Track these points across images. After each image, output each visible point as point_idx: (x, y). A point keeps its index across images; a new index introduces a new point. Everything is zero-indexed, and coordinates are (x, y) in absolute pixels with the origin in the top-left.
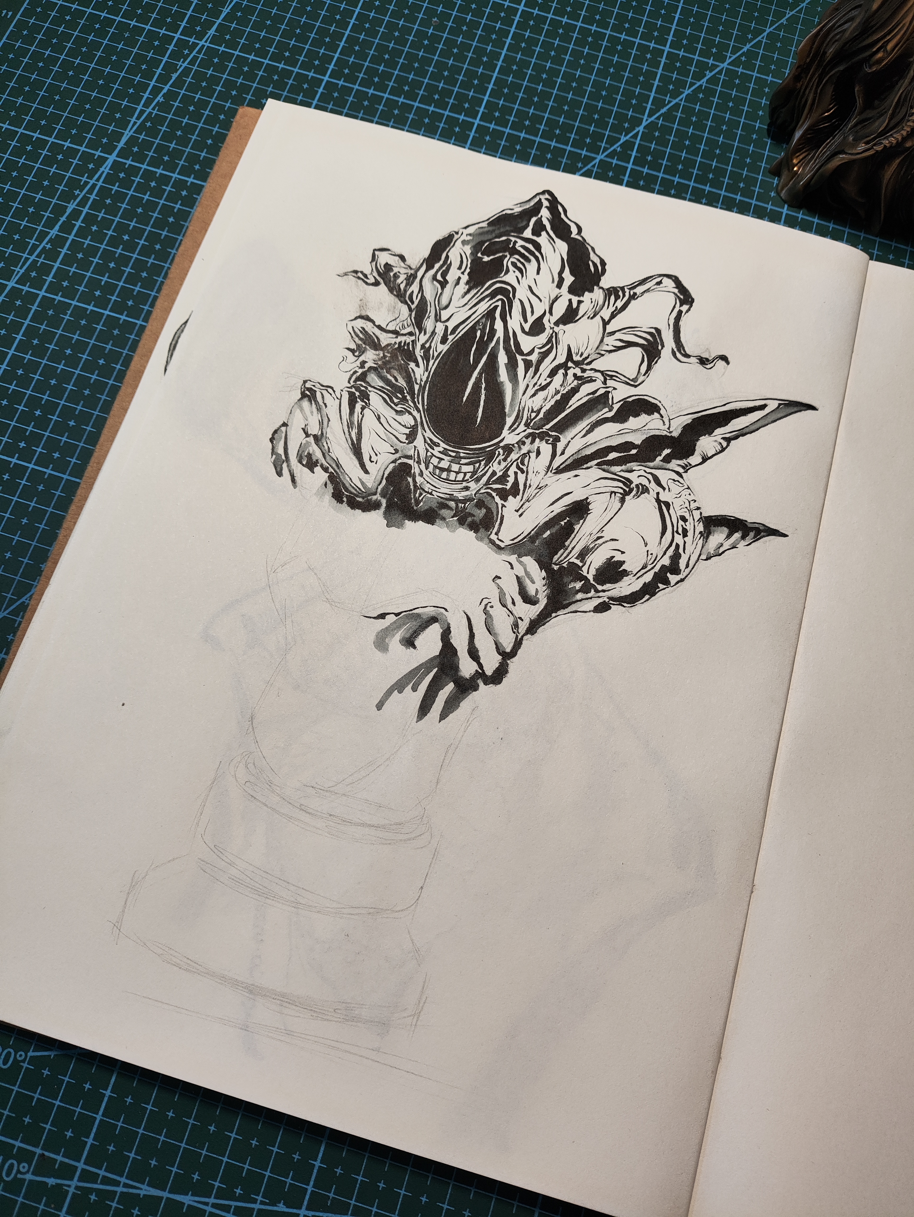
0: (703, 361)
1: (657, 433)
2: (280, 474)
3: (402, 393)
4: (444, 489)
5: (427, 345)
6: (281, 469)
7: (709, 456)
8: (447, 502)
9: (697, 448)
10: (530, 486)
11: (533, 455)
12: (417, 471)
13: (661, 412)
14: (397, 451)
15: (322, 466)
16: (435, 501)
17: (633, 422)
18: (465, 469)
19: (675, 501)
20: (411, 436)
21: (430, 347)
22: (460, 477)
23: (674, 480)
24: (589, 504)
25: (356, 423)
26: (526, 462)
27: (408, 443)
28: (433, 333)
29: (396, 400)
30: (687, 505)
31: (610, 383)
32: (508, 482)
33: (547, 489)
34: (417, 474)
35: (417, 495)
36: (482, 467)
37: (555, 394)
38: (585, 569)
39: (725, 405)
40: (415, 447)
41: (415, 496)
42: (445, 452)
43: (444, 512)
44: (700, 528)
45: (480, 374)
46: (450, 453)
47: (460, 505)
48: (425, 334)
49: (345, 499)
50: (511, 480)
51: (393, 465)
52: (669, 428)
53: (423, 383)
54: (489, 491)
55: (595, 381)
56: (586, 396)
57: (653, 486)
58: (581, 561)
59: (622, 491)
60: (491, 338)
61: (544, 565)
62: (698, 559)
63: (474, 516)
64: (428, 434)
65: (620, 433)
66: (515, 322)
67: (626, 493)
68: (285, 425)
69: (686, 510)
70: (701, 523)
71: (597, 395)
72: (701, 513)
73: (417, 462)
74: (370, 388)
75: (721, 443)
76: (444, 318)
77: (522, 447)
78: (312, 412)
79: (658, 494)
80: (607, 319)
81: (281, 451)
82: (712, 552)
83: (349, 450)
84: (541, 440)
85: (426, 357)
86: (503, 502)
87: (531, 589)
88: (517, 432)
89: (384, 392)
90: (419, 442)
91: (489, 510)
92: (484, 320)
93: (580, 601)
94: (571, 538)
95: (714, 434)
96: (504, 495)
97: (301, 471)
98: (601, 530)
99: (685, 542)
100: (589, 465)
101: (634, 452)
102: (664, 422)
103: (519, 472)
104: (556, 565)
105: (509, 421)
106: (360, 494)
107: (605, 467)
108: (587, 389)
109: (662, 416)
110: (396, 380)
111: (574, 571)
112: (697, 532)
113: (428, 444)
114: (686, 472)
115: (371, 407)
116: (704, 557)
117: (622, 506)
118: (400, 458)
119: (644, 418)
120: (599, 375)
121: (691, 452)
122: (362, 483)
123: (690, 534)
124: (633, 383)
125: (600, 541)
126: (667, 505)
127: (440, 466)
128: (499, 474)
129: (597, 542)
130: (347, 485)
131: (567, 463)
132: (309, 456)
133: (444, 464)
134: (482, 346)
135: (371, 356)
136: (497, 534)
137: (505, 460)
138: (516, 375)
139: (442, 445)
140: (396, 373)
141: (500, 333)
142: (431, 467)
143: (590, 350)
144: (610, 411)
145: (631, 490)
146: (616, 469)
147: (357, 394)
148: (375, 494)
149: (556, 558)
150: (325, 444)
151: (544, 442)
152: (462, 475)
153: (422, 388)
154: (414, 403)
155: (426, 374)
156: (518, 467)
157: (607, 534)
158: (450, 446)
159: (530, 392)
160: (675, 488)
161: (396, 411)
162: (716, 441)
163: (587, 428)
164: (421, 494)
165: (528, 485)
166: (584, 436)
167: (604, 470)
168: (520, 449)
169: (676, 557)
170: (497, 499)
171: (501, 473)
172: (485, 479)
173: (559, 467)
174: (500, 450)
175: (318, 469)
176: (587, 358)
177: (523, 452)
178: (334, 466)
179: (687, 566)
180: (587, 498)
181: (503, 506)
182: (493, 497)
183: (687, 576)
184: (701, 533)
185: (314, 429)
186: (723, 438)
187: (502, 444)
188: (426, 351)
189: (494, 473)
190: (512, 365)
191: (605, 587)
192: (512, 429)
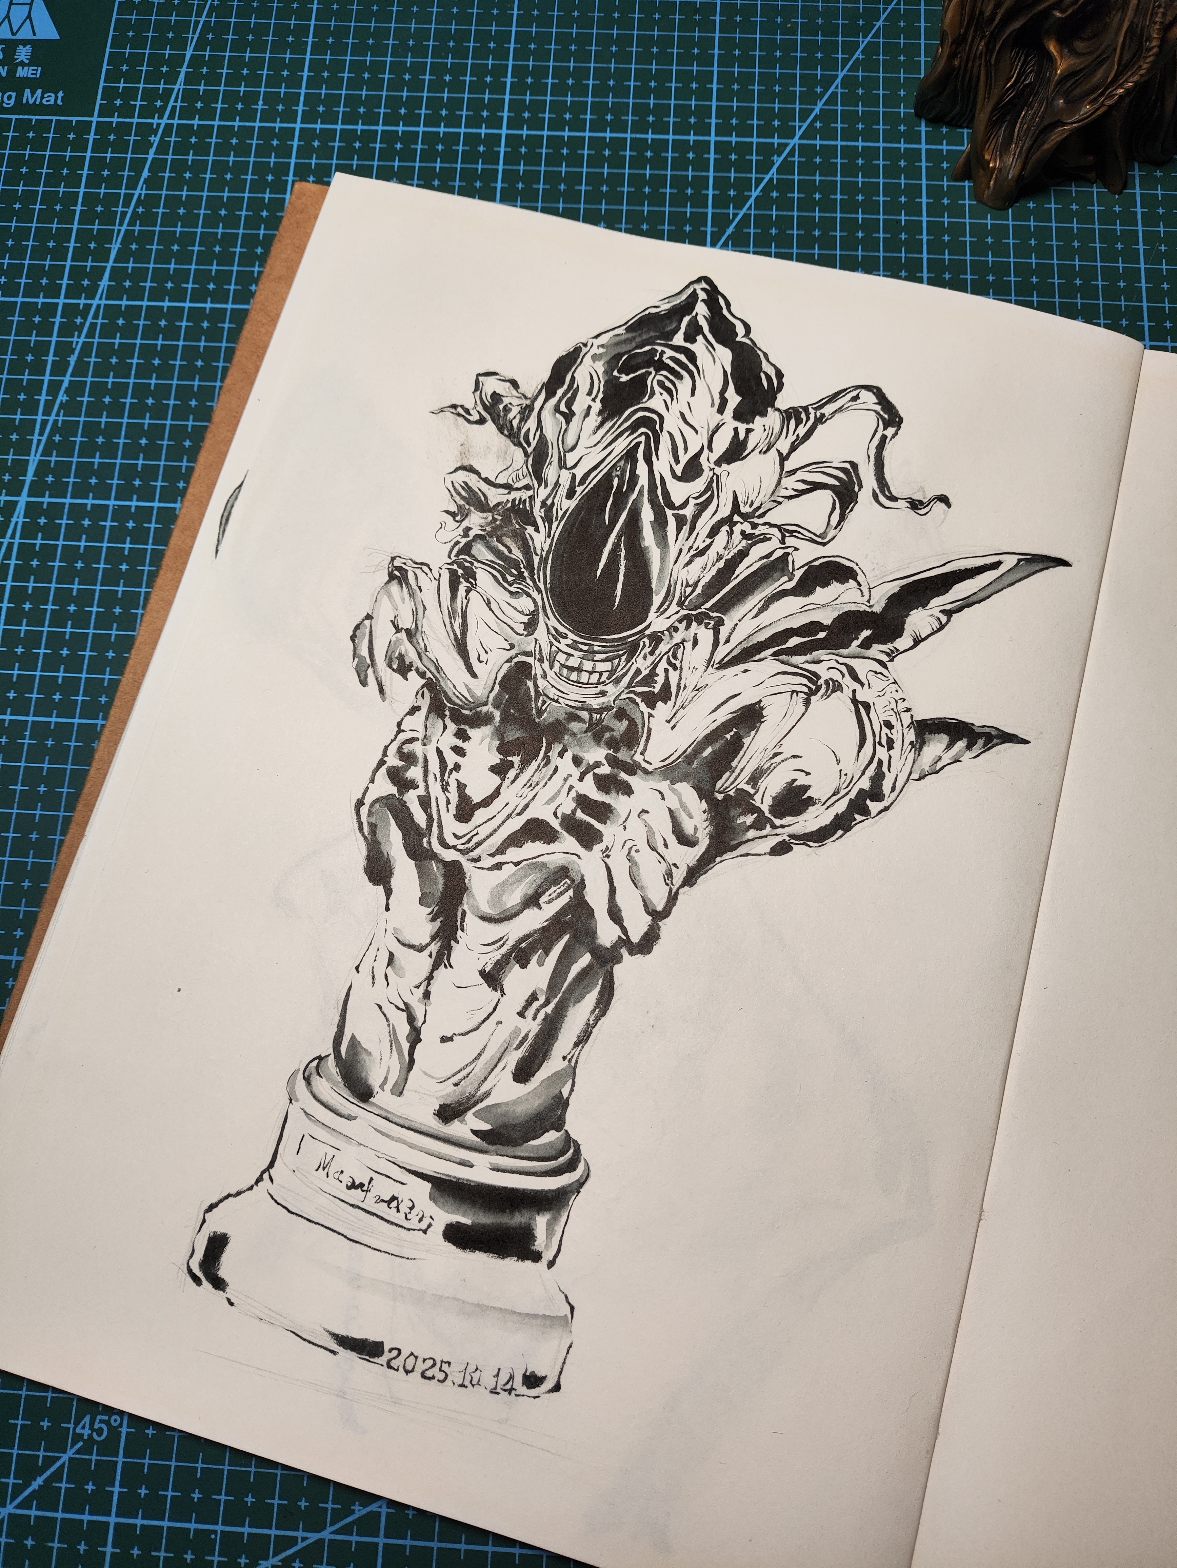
0: (915, 505)
1: (853, 608)
2: (364, 683)
3: (518, 568)
4: (575, 694)
5: (549, 502)
6: (366, 677)
7: (923, 637)
8: (578, 712)
9: (906, 626)
10: (685, 687)
11: (689, 645)
12: (539, 672)
13: (859, 578)
14: (512, 646)
15: (417, 670)
16: (562, 711)
17: (821, 595)
18: (601, 667)
19: (877, 701)
20: (531, 626)
21: (553, 504)
22: (595, 678)
23: (876, 672)
24: (762, 708)
25: (459, 611)
26: (679, 656)
27: (527, 635)
28: (557, 484)
29: (510, 579)
30: (893, 705)
31: (790, 541)
32: (656, 682)
33: (707, 690)
34: (539, 677)
35: (540, 704)
36: (623, 663)
37: (717, 561)
38: (758, 797)
39: (944, 565)
40: (536, 640)
41: (536, 705)
42: (574, 646)
43: (575, 726)
44: (911, 736)
45: (619, 537)
46: (581, 646)
47: (595, 715)
48: (546, 486)
49: (447, 713)
50: (660, 680)
51: (508, 664)
52: (868, 601)
53: (544, 554)
54: (632, 695)
55: (770, 539)
56: (759, 560)
57: (847, 681)
58: (753, 787)
59: (806, 690)
60: (631, 488)
61: (705, 793)
62: (908, 779)
63: (613, 730)
64: (553, 622)
65: (803, 610)
66: (663, 464)
67: (812, 693)
68: (369, 617)
69: (892, 713)
70: (912, 729)
71: (772, 559)
72: (912, 716)
73: (539, 660)
74: (476, 564)
75: (939, 619)
76: (570, 464)
77: (674, 634)
78: (403, 599)
79: (854, 691)
80: (785, 452)
81: (364, 652)
82: (927, 769)
83: (452, 647)
84: (699, 624)
85: (548, 519)
86: (650, 710)
87: (688, 827)
88: (667, 614)
89: (495, 568)
90: (541, 632)
91: (632, 722)
92: (622, 463)
93: (752, 840)
94: (739, 757)
95: (930, 606)
96: (651, 700)
97: (392, 679)
98: (779, 744)
99: (890, 757)
100: (762, 655)
101: (822, 635)
102: (861, 591)
103: (670, 669)
104: (720, 793)
105: (657, 600)
106: (467, 705)
107: (783, 657)
108: (758, 551)
109: (860, 585)
110: (510, 552)
111: (744, 801)
112: (907, 743)
113: (553, 636)
114: (892, 660)
115: (478, 589)
116: (915, 776)
117: (806, 710)
118: (516, 656)
119: (835, 588)
120: (775, 531)
121: (898, 632)
122: (469, 690)
123: (897, 745)
124: (820, 540)
125: (778, 759)
126: (867, 706)
127: (568, 664)
128: (645, 672)
129: (773, 761)
130: (450, 694)
131: (733, 654)
132: (401, 657)
133: (574, 662)
134: (621, 497)
135: (476, 521)
136: (642, 754)
137: (652, 653)
138: (665, 537)
139: (571, 636)
140: (508, 541)
141: (643, 480)
142: (557, 666)
143: (762, 498)
144: (790, 580)
145: (819, 688)
146: (798, 660)
147: (460, 572)
148: (486, 704)
149: (719, 784)
150: (420, 641)
151: (703, 626)
152: (596, 676)
153: (544, 561)
154: (534, 581)
155: (549, 541)
156: (669, 663)
157: (787, 750)
158: (581, 637)
159: (685, 558)
160: (878, 683)
161: (511, 593)
162: (932, 615)
163: (759, 606)
164: (544, 702)
165: (682, 686)
166: (756, 616)
167: (782, 662)
168: (671, 637)
169: (878, 778)
170: (643, 706)
171: (647, 672)
172: (626, 680)
173: (723, 659)
174: (645, 640)
175: (412, 675)
176: (759, 508)
177: (675, 641)
178: (433, 669)
179: (893, 789)
180: (760, 701)
181: (650, 715)
182: (637, 704)
183: (892, 803)
184: (911, 743)
185: (406, 622)
186: (942, 611)
187: (647, 632)
188: (548, 509)
189: (638, 672)
190: (660, 523)
191: (784, 821)
192: (661, 611)
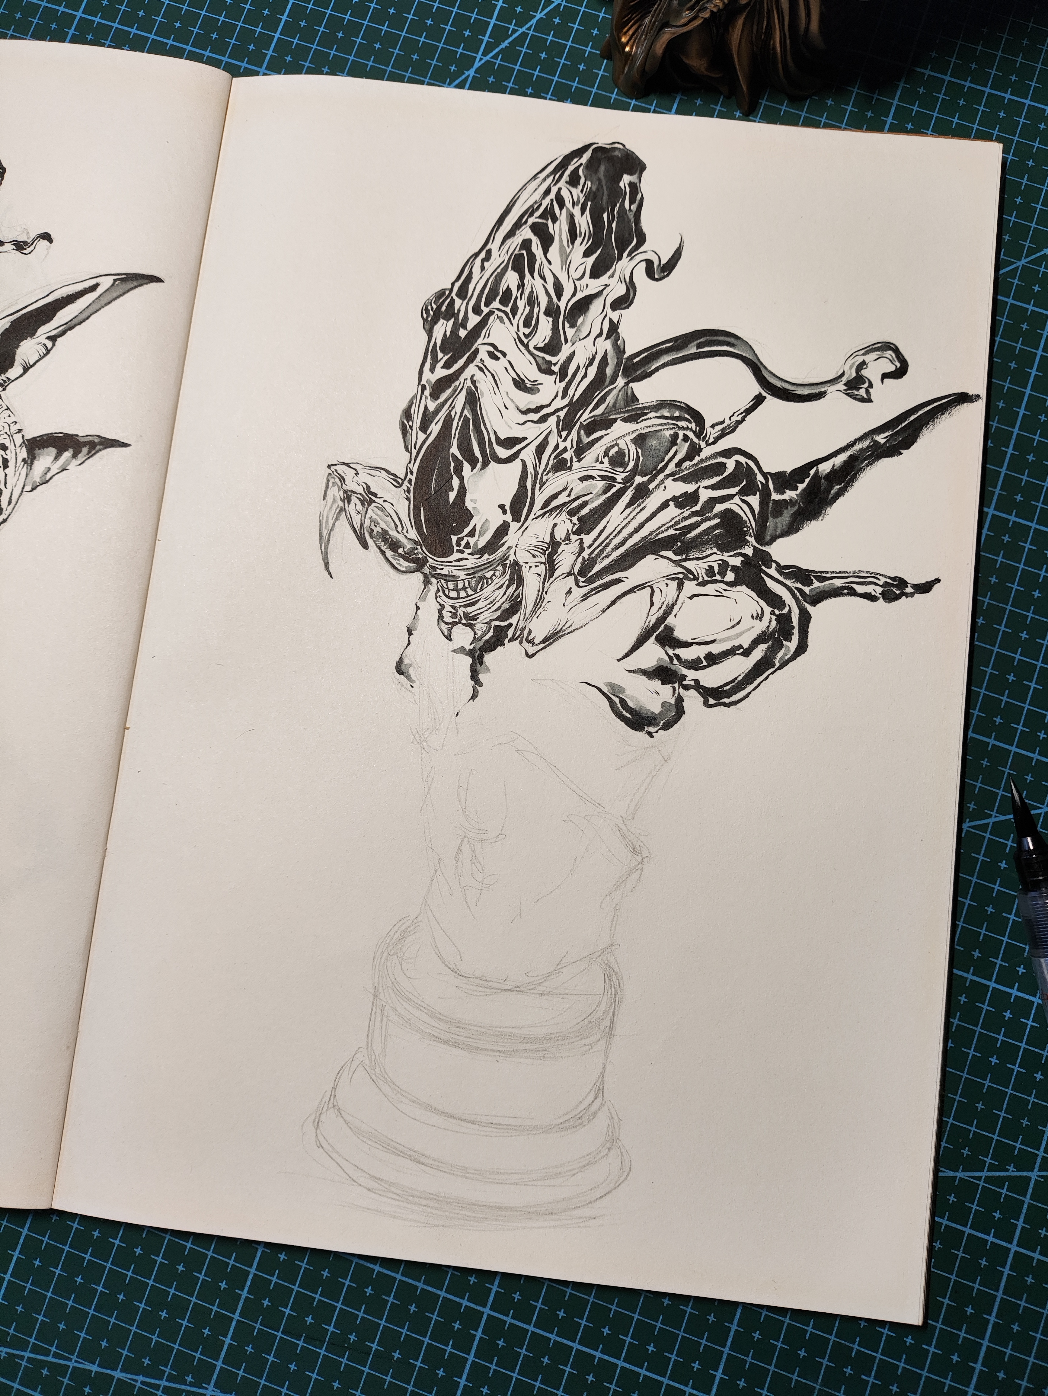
0: (20, 246)
9: (17, 357)
72: (23, 436)
114: (4, 390)
121: (9, 363)
162: (39, 343)
184: (24, 460)
186: (47, 338)
